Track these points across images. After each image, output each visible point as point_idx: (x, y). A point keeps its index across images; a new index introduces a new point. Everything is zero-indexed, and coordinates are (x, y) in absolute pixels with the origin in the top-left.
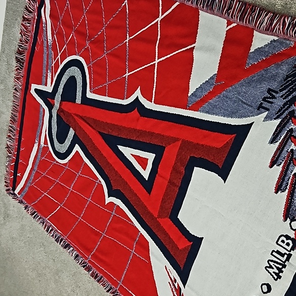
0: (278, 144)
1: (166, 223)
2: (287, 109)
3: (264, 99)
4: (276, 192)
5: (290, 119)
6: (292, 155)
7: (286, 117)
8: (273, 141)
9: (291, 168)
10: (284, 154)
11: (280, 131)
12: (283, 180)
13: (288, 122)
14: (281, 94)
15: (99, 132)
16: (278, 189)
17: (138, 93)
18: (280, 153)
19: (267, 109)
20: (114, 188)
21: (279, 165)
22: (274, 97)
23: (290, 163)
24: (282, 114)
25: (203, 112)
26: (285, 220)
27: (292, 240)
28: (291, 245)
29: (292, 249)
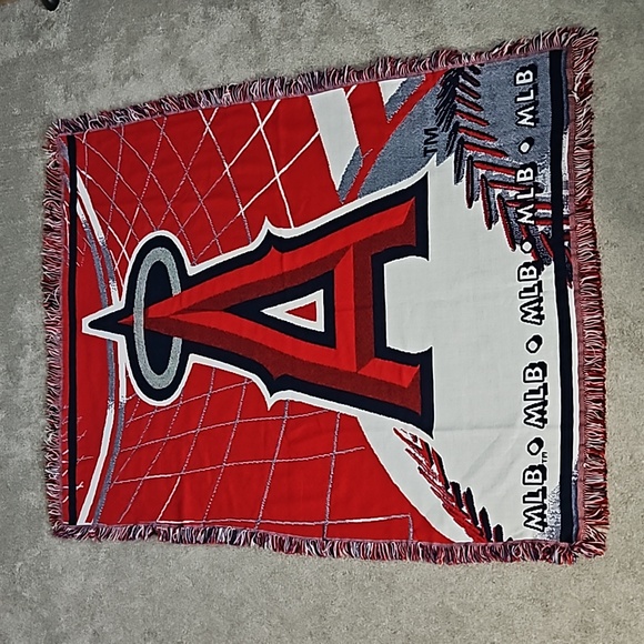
0: (464, 179)
1: (378, 369)
2: (455, 139)
3: (426, 142)
4: (490, 228)
5: (463, 146)
6: (486, 180)
7: (457, 149)
8: (458, 179)
9: (491, 193)
10: (477, 184)
11: (460, 164)
12: (490, 210)
13: (462, 151)
14: (441, 128)
15: (226, 310)
16: (490, 222)
17: (267, 226)
18: (473, 186)
19: (435, 150)
20: (276, 375)
21: (477, 199)
22: (435, 136)
23: (488, 190)
24: (452, 148)
25: (364, 195)
26: (514, 248)
27: (533, 264)
28: (535, 270)
29: (539, 273)
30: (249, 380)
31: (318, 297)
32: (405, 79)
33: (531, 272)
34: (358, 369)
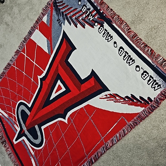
0: (72, 23)
1: (84, 87)
2: (64, 16)
3: (59, 23)
4: (85, 28)
5: (67, 16)
6: (76, 18)
7: (66, 17)
8: (70, 24)
9: (79, 20)
11: (69, 20)
12: (82, 24)
13: (67, 17)
14: (59, 16)
15: (42, 108)
16: (84, 27)
17: (39, 77)
18: (74, 22)
19: (62, 23)
20: (63, 113)
21: (77, 24)
22: (60, 19)
23: (78, 20)
24: (65, 18)
26: (94, 27)
27: (100, 27)
28: (102, 28)
29: (103, 27)
30: (58, 121)
31: (59, 83)
32: (47, 14)
33: (102, 29)
34: (80, 91)
